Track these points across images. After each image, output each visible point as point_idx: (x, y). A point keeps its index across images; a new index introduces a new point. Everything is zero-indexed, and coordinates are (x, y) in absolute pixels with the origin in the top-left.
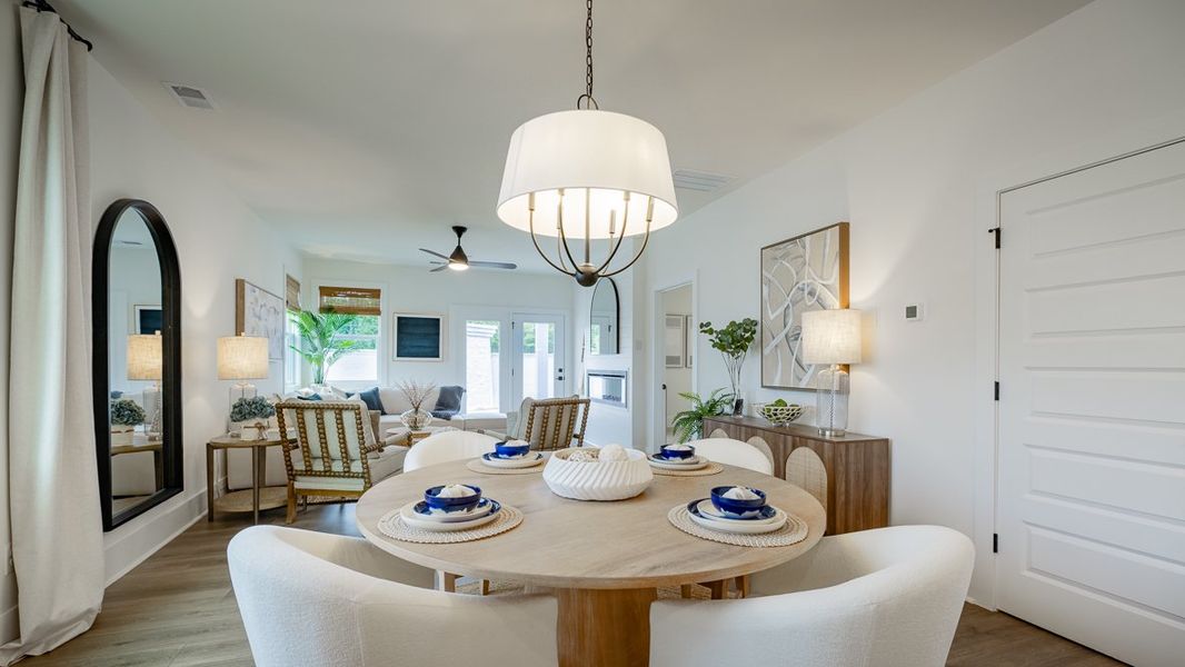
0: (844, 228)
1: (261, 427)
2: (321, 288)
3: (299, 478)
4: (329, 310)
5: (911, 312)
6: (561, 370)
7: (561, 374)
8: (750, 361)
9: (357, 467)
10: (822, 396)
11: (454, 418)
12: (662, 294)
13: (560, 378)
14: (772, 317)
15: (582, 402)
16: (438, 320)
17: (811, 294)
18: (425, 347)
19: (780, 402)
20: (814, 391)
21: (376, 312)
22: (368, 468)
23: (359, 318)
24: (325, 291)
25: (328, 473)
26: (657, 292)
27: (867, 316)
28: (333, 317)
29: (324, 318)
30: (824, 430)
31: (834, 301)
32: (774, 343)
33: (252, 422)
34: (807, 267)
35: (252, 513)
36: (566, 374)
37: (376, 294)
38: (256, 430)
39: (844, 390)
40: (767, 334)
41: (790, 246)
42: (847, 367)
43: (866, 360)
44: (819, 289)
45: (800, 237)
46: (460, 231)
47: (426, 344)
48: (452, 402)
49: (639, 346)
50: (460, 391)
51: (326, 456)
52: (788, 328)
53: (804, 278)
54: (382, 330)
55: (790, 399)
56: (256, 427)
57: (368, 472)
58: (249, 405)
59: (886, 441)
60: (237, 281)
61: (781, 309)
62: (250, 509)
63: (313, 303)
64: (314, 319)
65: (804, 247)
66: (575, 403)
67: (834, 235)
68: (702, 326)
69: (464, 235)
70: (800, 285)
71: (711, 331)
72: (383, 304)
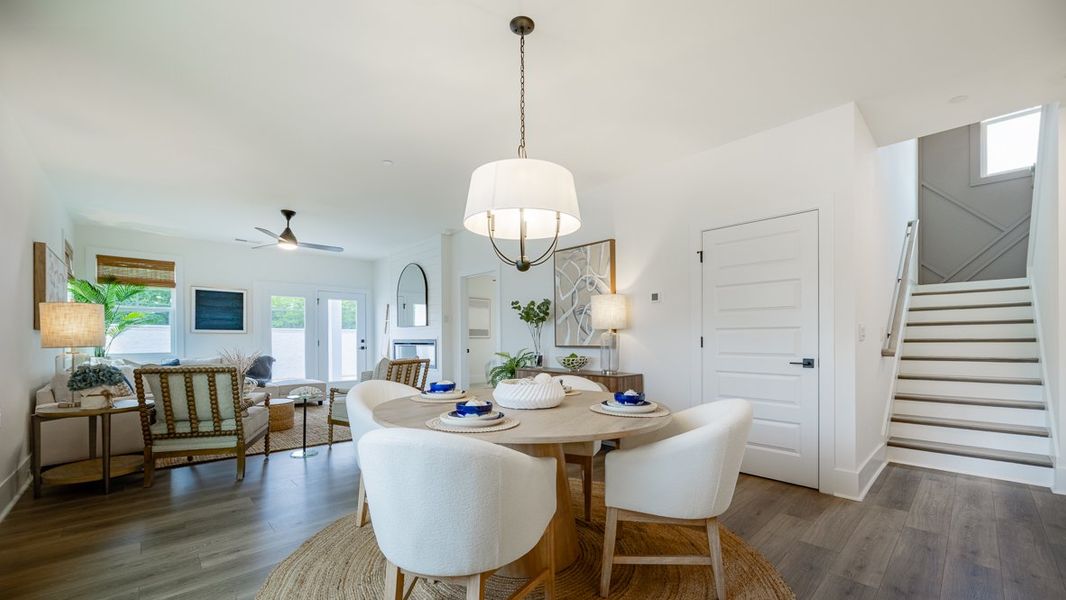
0: (612, 242)
1: (108, 395)
2: (98, 257)
3: (157, 442)
4: (111, 280)
5: (655, 297)
6: (363, 341)
7: (363, 344)
8: (547, 329)
9: (229, 425)
10: (604, 350)
11: (268, 384)
12: (466, 279)
13: (363, 348)
14: (563, 299)
15: (423, 361)
16: (242, 294)
17: (592, 284)
18: (228, 320)
19: (573, 355)
20: (598, 347)
21: (171, 284)
22: (241, 425)
23: (149, 289)
24: (103, 260)
25: (195, 434)
26: (463, 278)
27: (628, 298)
28: (117, 288)
29: (105, 288)
30: (605, 372)
31: (606, 288)
32: (564, 316)
33: (98, 390)
34: (588, 266)
35: (102, 482)
36: (368, 344)
37: (170, 266)
38: (103, 398)
39: (614, 345)
40: (559, 310)
41: (576, 251)
42: (615, 331)
43: (628, 327)
44: (597, 281)
45: (583, 246)
46: (289, 214)
47: (228, 317)
48: (262, 370)
49: (447, 319)
50: (270, 360)
51: (193, 418)
52: (575, 305)
53: (585, 273)
54: (180, 303)
55: (580, 353)
56: (102, 394)
57: (242, 429)
58: (94, 371)
59: (641, 376)
60: (34, 244)
61: (570, 294)
62: (99, 477)
63: (92, 273)
64: (93, 288)
65: (586, 253)
66: (419, 362)
67: (605, 248)
68: (513, 304)
69: (293, 219)
70: (583, 278)
71: (519, 308)
72: (176, 276)
